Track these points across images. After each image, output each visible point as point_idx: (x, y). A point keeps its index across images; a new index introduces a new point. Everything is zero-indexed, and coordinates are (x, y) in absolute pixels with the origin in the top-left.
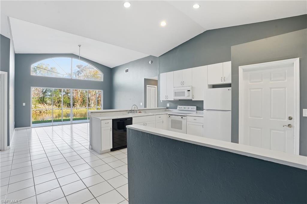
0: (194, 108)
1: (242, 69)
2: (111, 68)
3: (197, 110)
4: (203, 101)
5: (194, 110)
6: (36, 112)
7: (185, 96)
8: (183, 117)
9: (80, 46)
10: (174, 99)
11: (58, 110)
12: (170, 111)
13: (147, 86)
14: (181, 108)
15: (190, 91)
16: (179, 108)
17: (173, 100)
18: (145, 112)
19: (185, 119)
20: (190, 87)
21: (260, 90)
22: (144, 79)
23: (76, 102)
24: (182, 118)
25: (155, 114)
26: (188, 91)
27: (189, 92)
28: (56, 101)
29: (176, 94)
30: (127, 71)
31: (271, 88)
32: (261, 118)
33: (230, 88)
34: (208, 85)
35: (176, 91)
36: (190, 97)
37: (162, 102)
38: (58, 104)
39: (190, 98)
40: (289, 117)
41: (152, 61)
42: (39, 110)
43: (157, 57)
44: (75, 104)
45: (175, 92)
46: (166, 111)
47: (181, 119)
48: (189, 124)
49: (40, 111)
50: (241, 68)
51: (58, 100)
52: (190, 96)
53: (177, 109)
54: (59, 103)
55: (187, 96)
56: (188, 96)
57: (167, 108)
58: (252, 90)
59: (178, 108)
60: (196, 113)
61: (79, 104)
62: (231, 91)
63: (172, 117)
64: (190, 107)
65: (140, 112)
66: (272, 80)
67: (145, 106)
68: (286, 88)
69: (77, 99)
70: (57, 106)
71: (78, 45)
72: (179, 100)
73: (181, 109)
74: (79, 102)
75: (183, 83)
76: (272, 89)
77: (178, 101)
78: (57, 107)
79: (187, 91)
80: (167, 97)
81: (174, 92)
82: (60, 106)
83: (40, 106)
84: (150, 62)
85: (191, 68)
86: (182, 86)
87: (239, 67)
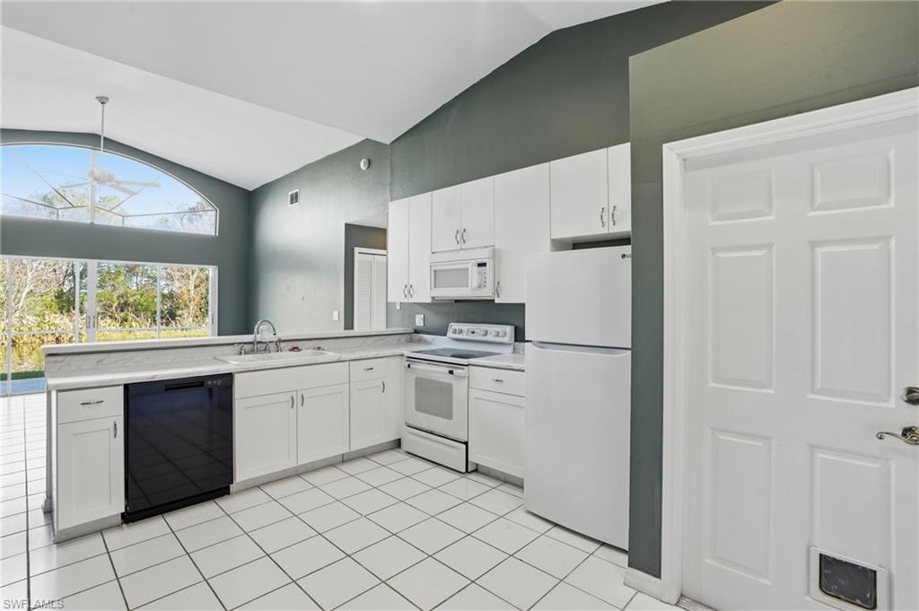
0: (505, 334)
1: (678, 155)
2: (251, 190)
3: (516, 341)
4: (524, 305)
5: (506, 340)
6: (43, 341)
7: (468, 286)
8: (455, 371)
9: (103, 100)
10: (433, 298)
11: (120, 334)
12: (426, 342)
13: (357, 250)
14: (461, 332)
15: (484, 265)
16: (455, 332)
17: (429, 301)
18: (319, 348)
19: (464, 377)
20: (487, 249)
21: (761, 253)
22: (346, 224)
23: (182, 306)
24: (451, 372)
25: (346, 356)
26: (480, 265)
27: (483, 268)
28: (115, 305)
29: (437, 276)
30: (294, 198)
31: (813, 245)
32: (765, 391)
33: (627, 249)
34: (553, 240)
35: (436, 268)
36: (486, 289)
37: (398, 307)
38: (122, 314)
39: (486, 293)
40: (910, 391)
41: (369, 160)
42: (53, 334)
43: (387, 145)
44: (179, 312)
45: (435, 271)
46: (411, 341)
47: (447, 379)
48: (476, 398)
49: (57, 335)
50: (672, 153)
51: (122, 302)
52: (485, 286)
53: (446, 335)
54: (122, 310)
55: (475, 284)
56: (479, 287)
57: (416, 332)
58: (721, 255)
59: (450, 334)
60: (514, 352)
61: (192, 312)
62: (629, 261)
63: (418, 369)
64: (493, 329)
65: (293, 349)
66: (818, 201)
67: (349, 324)
68: (893, 242)
69: (185, 297)
70: (116, 319)
71: (97, 98)
72: (456, 301)
73: (460, 336)
74: (191, 308)
75: (461, 236)
76: (820, 250)
77: (451, 304)
78: (118, 324)
79: (476, 269)
80: (409, 289)
81: (433, 269)
82: (126, 321)
83: (57, 321)
84: (363, 165)
85: (491, 175)
86: (459, 247)
87: (664, 145)
